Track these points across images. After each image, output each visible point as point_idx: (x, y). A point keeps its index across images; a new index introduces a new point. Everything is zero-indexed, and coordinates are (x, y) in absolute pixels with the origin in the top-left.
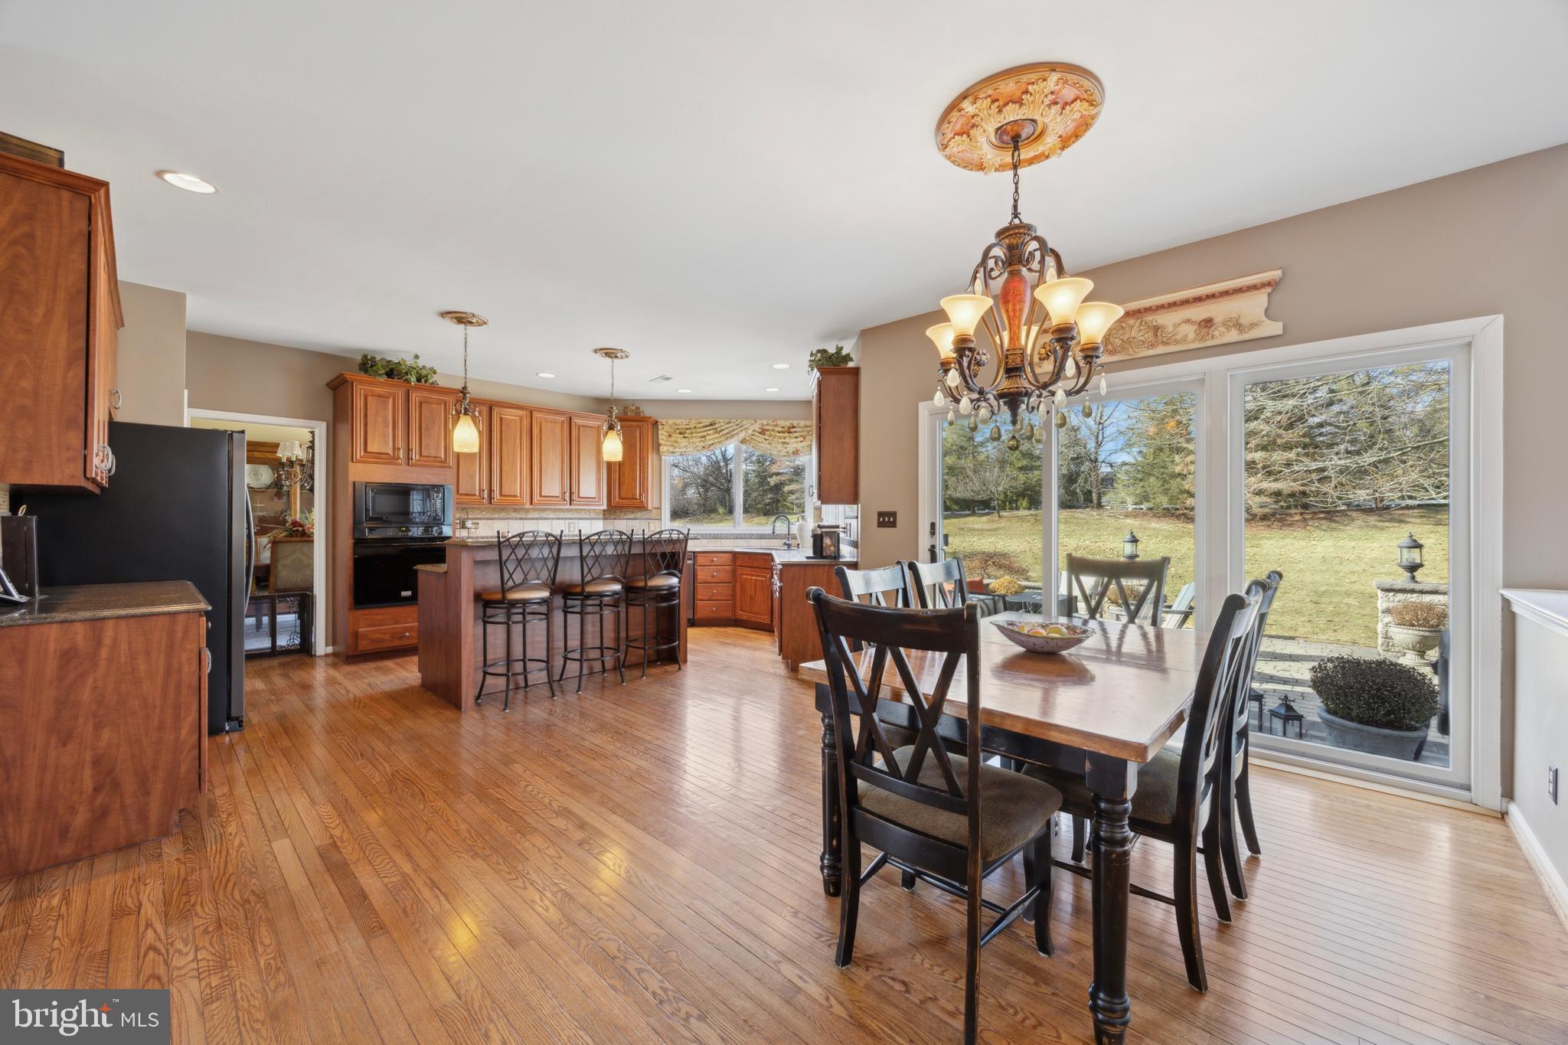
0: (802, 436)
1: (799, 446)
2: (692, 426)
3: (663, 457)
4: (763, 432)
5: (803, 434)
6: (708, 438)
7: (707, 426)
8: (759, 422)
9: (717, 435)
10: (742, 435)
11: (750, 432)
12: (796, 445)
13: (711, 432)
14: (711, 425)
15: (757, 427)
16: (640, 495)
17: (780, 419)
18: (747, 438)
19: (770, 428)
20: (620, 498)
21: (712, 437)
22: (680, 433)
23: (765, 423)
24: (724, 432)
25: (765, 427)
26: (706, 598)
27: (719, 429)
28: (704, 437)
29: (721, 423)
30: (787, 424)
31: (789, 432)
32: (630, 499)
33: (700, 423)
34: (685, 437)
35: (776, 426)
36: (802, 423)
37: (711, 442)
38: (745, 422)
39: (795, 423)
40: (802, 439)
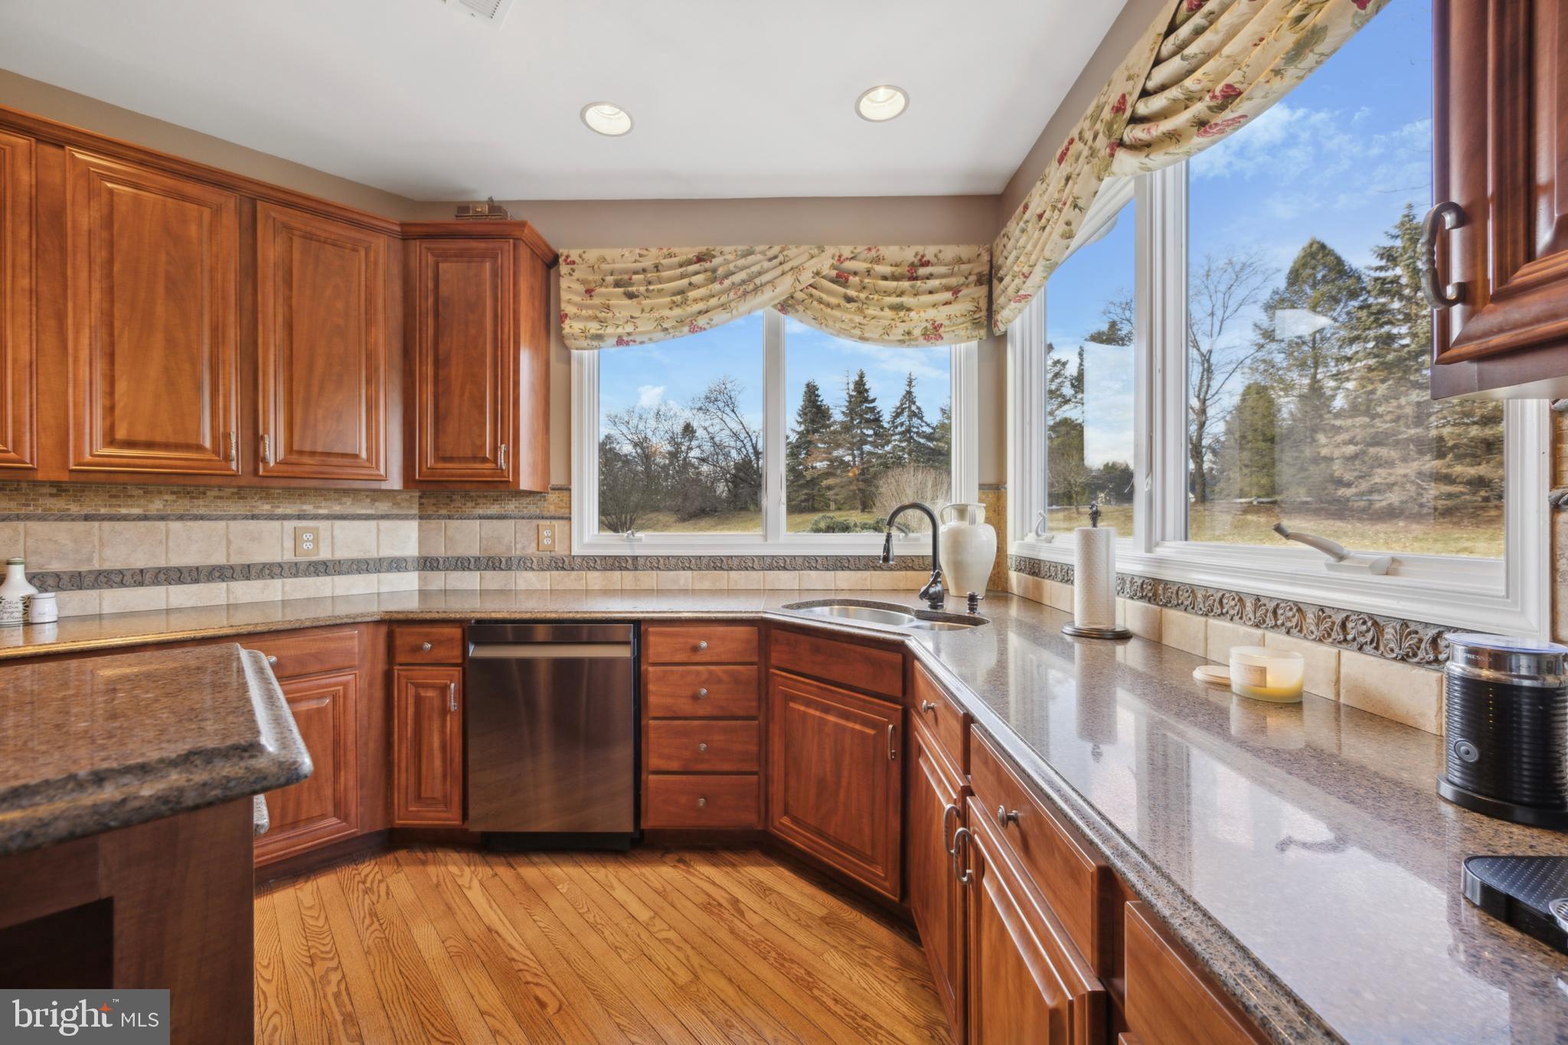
0: (947, 288)
1: (940, 315)
2: (647, 263)
3: (575, 353)
4: (841, 279)
5: (953, 281)
6: (692, 294)
7: (690, 263)
8: (830, 250)
9: (716, 287)
10: (785, 286)
11: (807, 277)
12: (931, 313)
13: (695, 279)
14: (700, 259)
15: (825, 263)
16: (495, 449)
17: (889, 242)
18: (799, 295)
19: (859, 266)
20: (440, 458)
21: (702, 292)
22: (617, 284)
23: (846, 251)
24: (737, 278)
25: (849, 265)
26: (675, 765)
27: (720, 271)
28: (681, 292)
29: (726, 256)
30: (909, 254)
31: (913, 278)
32: (465, 459)
33: (670, 256)
34: (631, 296)
35: (878, 260)
36: (950, 252)
37: (701, 306)
38: (792, 251)
39: (930, 252)
40: (948, 296)
